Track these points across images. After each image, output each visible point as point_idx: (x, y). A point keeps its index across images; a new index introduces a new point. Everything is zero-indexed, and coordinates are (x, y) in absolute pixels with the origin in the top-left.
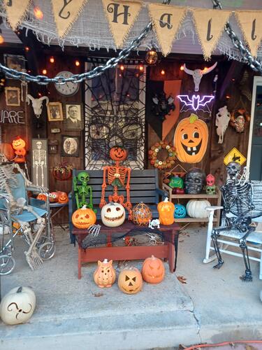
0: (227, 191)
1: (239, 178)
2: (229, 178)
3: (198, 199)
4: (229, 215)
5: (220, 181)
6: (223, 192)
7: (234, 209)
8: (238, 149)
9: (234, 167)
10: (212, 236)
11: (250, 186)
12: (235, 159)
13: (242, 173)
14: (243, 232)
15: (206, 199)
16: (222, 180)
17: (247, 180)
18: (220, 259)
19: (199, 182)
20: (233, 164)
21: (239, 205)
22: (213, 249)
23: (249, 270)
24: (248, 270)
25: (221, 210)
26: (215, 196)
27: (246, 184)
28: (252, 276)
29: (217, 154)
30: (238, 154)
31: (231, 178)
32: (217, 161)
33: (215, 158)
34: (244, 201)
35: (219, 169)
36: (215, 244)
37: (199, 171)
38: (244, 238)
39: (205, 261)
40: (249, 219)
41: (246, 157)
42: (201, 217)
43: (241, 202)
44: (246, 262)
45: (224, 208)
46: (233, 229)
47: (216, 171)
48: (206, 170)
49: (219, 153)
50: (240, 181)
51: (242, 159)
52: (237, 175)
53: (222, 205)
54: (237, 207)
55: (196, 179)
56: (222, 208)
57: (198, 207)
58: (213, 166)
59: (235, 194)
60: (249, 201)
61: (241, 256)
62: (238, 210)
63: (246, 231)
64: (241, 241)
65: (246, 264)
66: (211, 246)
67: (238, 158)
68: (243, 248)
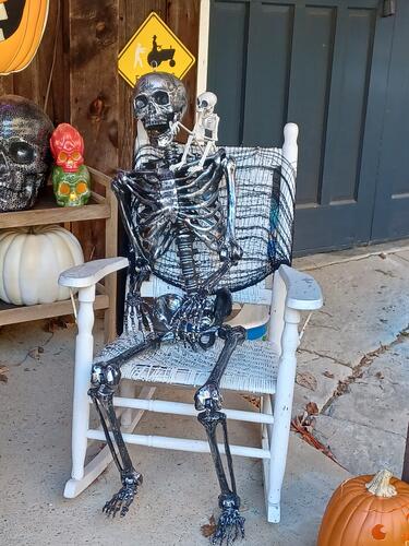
0: (138, 194)
1: (181, 138)
2: (143, 138)
3: (31, 230)
4: (152, 288)
5: (108, 147)
6: (126, 197)
7: (169, 261)
8: (166, 18)
9: (161, 97)
10: (93, 392)
11: (222, 171)
12: (156, 56)
13: (190, 122)
14: (204, 347)
15: (62, 225)
16: (114, 141)
17: (210, 149)
18: (127, 469)
19: (29, 159)
20: (158, 84)
21: (186, 248)
22: (100, 435)
23: (233, 495)
24: (228, 492)
25: (122, 274)
26: (93, 213)
27: (207, 163)
28: (242, 513)
29: (92, 38)
30: (167, 40)
31: (153, 142)
32: (92, 66)
33: (85, 55)
34: (204, 229)
35: (103, 98)
36: (107, 418)
37: (28, 111)
38: (213, 382)
39: (71, 491)
40: (224, 297)
41: (194, 50)
42: (48, 299)
43: (192, 236)
44: (222, 466)
45: (133, 263)
46: (170, 343)
47: (92, 109)
48: (53, 104)
49: (100, 34)
50: (186, 150)
51: (183, 59)
52: (174, 127)
53: (123, 250)
54: (180, 254)
55: (15, 146)
56: (124, 263)
57: (31, 259)
58: (80, 86)
59: (169, 204)
60: (222, 229)
61: (203, 447)
62: (182, 266)
63: (212, 342)
64: (204, 396)
65: (221, 476)
66: (92, 426)
67: (168, 55)
68: (211, 421)
